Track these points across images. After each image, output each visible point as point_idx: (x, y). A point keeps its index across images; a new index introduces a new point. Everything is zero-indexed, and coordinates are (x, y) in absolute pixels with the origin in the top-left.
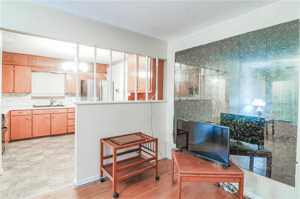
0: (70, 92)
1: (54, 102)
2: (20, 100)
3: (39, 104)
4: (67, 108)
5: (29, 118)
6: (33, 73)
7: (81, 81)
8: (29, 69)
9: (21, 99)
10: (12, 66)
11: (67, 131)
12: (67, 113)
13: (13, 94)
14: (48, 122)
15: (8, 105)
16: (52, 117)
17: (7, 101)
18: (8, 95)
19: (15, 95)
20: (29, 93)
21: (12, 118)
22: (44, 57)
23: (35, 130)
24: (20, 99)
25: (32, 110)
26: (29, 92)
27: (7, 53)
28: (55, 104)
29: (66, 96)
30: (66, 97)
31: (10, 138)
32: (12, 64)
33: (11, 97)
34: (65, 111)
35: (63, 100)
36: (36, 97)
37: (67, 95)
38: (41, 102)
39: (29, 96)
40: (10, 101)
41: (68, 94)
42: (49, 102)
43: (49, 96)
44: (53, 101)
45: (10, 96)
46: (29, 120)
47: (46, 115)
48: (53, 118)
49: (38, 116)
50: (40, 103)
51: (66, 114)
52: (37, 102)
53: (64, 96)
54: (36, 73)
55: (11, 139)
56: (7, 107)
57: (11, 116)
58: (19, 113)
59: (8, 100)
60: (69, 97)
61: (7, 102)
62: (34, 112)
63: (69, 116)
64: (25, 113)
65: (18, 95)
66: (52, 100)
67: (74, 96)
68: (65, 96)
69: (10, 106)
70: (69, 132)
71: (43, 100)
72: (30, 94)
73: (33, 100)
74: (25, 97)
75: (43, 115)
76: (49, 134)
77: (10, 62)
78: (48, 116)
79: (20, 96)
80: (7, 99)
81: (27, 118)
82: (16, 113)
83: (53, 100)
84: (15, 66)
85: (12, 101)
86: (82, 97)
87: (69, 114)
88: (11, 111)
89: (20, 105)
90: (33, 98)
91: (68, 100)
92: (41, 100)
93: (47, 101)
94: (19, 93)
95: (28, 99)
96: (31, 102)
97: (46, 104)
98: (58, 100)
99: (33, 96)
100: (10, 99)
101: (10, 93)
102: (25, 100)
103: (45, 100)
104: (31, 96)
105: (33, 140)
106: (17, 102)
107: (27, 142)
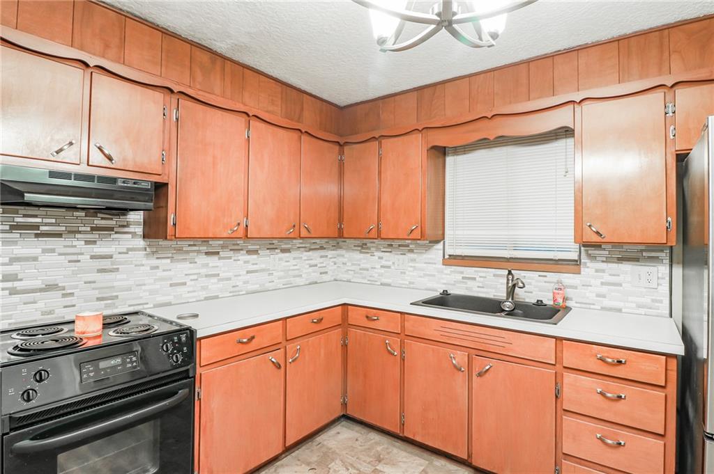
0: (598, 233)
3: (467, 288)
8: (418, 145)
9: (415, 260)
12: (558, 367)
13: (396, 243)
14: (461, 388)
15: (385, 281)
17: (382, 267)
18: (384, 248)
19: (400, 246)
20: (437, 242)
24: (412, 260)
26: (438, 237)
29: (589, 256)
30: (589, 264)
33: (391, 252)
34: (546, 351)
35: (567, 278)
36: (460, 257)
37: (592, 251)
38: (475, 279)
39: (436, 252)
40: (390, 267)
41: (597, 246)
42: (502, 280)
45: (390, 250)
47: (450, 351)
50: (470, 283)
51: (552, 371)
52: (459, 277)
53: (574, 256)
56: (381, 284)
59: (384, 263)
60: (604, 266)
61: (383, 270)
63: (567, 392)
65: (408, 246)
66: (511, 273)
67: (637, 260)
68: (584, 256)
72: (440, 246)
73: (449, 269)
74: (425, 256)
78: (461, 358)
79: (411, 251)
80: (382, 258)
81: (386, 344)
85: (392, 267)
87: (565, 375)
89: (413, 283)
90: (450, 259)
91: (598, 282)
92: (475, 271)
93: (494, 275)
94: (409, 241)
95: (435, 264)
96: (444, 276)
97: (494, 291)
98: (545, 276)
99: (449, 251)
100: (389, 261)
101: (387, 240)
102: (425, 265)
103: (488, 272)
104: (442, 252)
105: (405, 451)
106: (405, 273)
107: (377, 451)
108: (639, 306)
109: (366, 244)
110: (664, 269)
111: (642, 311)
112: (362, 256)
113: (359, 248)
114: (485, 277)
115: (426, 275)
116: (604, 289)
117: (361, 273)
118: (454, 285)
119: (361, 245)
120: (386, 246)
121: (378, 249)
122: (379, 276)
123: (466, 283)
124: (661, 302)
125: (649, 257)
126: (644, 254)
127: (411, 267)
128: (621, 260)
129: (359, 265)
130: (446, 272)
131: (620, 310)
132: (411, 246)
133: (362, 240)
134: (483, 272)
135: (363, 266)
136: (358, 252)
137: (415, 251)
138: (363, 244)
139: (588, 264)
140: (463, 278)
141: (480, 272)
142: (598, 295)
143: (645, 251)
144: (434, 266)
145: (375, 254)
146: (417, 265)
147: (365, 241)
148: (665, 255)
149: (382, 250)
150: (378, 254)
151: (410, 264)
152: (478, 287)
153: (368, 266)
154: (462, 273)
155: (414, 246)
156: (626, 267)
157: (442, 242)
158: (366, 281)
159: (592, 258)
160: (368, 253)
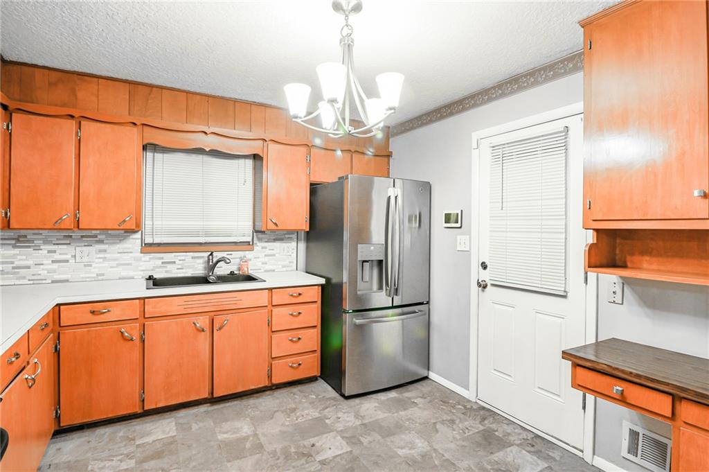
0: (276, 224)
1: (218, 262)
2: (102, 256)
3: (166, 272)
4: (271, 289)
5: (133, 331)
6: (149, 155)
7: (311, 184)
8: (133, 138)
9: (105, 251)
10: (72, 124)
11: (270, 377)
12: (270, 306)
13: (77, 234)
14: (203, 343)
15: (57, 277)
16: (216, 326)
17: (53, 262)
18: (58, 240)
19: (82, 237)
20: (134, 232)
21: (67, 335)
22: (188, 92)
23: (155, 380)
24: (100, 251)
25: (144, 298)
26: (134, 227)
27: (54, 74)
28: (222, 270)
29: (258, 239)
31: (58, 418)
32: (72, 117)
33: (69, 244)
34: (263, 299)
35: (249, 255)
36: (159, 245)
37: (260, 235)
38: (174, 262)
39: (134, 242)
40: (67, 261)
41: (265, 232)
42: (201, 261)
43: (202, 240)
44: (215, 260)
45: (68, 242)
46: (132, 340)
47: (193, 319)
48: (220, 329)
49: (165, 322)
50: (170, 267)
51: (265, 311)
52: (159, 262)
53: (249, 239)
54: (158, 156)
55: (62, 425)
56: (53, 282)
57: (60, 326)
58: (93, 313)
59: (57, 257)
60: (266, 244)
61: (55, 266)
62: (150, 309)
63: (274, 320)
64: (116, 313)
65: (95, 237)
66: (211, 254)
68: (255, 239)
69: (67, 281)
70: (275, 381)
71: (181, 256)
72: (138, 235)
73: (147, 257)
74: (118, 246)
75: (185, 320)
76: (206, 395)
77: (64, 105)
78: (203, 322)
79: (101, 242)
80: (55, 252)
81: (122, 333)
82: (84, 316)
83: (217, 255)
84: (84, 123)
85: (72, 261)
86: (312, 245)
87: (275, 310)
88: (59, 305)
89: (103, 275)
90: (148, 248)
91: (263, 255)
92: (175, 256)
93: (193, 258)
94: (98, 232)
95: (131, 252)
96: (142, 263)
97: (191, 270)
98: (231, 254)
99: (148, 240)
100: (66, 254)
101: (65, 231)
102: (119, 255)
103: (187, 256)
104: (140, 241)
105: (146, 423)
106: (90, 266)
107: (121, 436)
108: (284, 267)
109: (25, 236)
110: (294, 244)
111: (284, 269)
112: (17, 251)
113: (13, 242)
114: (184, 260)
115: (118, 265)
116: (266, 259)
117: (15, 273)
118: (152, 270)
119: (16, 237)
120: (62, 237)
121: (46, 242)
122: (48, 273)
123: (166, 267)
124: (293, 262)
125: (289, 238)
126: (286, 236)
127: (100, 258)
128: (275, 240)
129: (12, 263)
130: (143, 259)
131: (274, 271)
132: (99, 237)
133: (17, 231)
134: (183, 256)
135: (17, 263)
136: (11, 247)
137: (105, 241)
138: (20, 236)
139: (258, 244)
140: (163, 263)
141: (180, 256)
142: (263, 263)
143: (286, 234)
144: (131, 254)
145: (41, 247)
146: (106, 255)
147: (23, 232)
148: (294, 236)
149: (54, 242)
150: (46, 248)
151: (98, 256)
152: (178, 269)
153: (30, 262)
154: (162, 258)
155: (104, 236)
156: (277, 244)
157: (140, 232)
158: (26, 282)
159: (260, 240)
160: (29, 247)
